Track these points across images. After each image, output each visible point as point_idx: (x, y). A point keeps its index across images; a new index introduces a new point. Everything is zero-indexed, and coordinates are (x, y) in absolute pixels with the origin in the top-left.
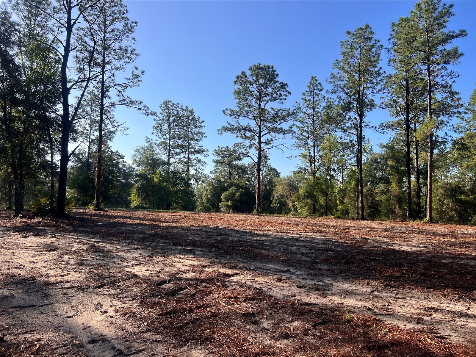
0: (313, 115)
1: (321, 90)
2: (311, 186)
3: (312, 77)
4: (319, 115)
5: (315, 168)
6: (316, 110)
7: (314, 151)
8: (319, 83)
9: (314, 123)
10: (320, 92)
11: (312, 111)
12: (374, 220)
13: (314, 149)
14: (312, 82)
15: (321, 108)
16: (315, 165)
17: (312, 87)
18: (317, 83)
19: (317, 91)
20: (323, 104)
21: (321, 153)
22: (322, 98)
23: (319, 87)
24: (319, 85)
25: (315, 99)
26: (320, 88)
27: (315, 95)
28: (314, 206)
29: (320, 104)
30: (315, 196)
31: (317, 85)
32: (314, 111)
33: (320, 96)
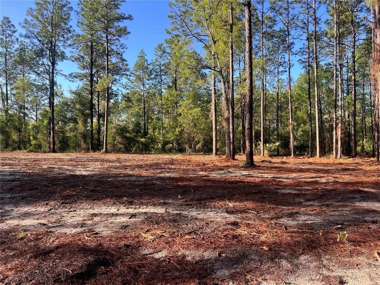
0: (6, 54)
1: (14, 32)
2: (3, 122)
3: (5, 18)
4: (12, 55)
5: (7, 105)
6: (9, 50)
7: (7, 89)
8: (12, 25)
9: (6, 62)
10: (13, 34)
11: (5, 50)
12: (63, 152)
13: (7, 87)
14: (5, 22)
15: (14, 49)
16: (7, 102)
17: (4, 26)
18: (10, 24)
19: (10, 32)
20: (17, 46)
21: (14, 92)
22: (15, 40)
23: (12, 28)
24: (12, 27)
25: (7, 39)
26: (13, 29)
27: (7, 35)
28: (6, 141)
29: (13, 45)
30: (7, 131)
31: (9, 26)
32: (6, 51)
33: (13, 38)
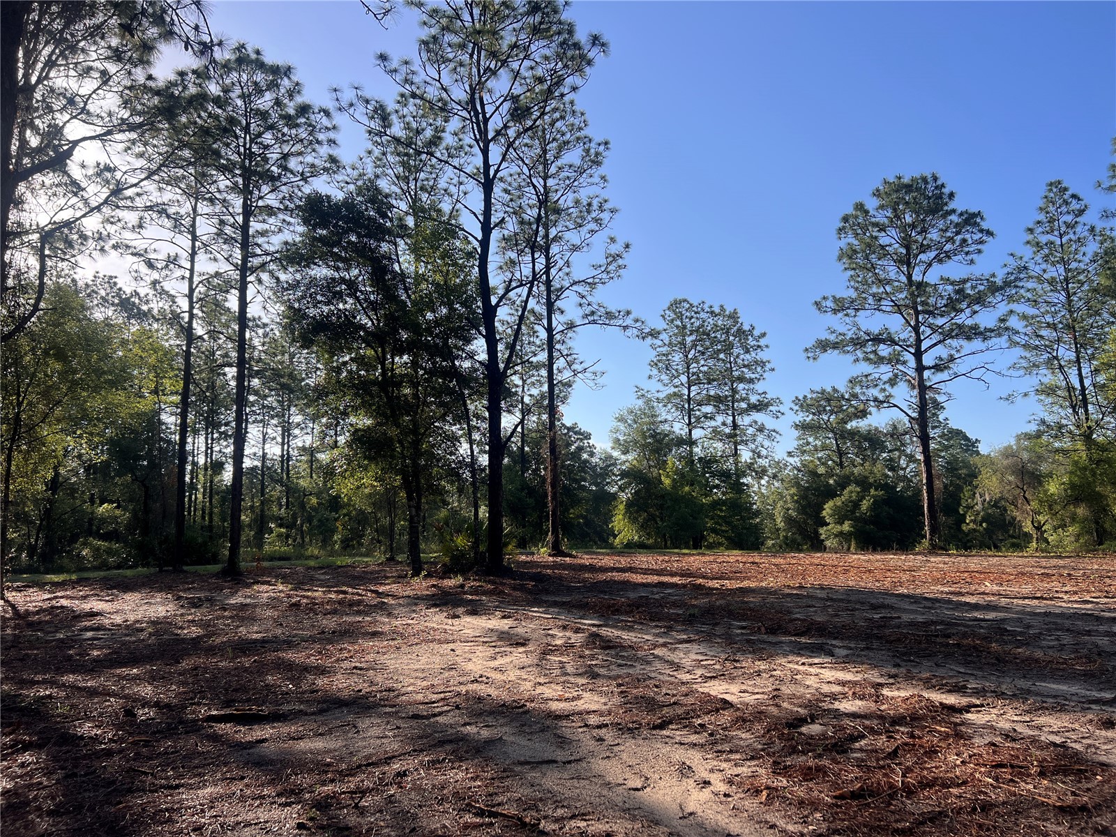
0: (1067, 280)
1: (1081, 212)
2: (1085, 469)
3: (1051, 184)
4: (1081, 277)
5: (1087, 419)
6: (1074, 265)
7: (1080, 375)
8: (1074, 196)
9: (1070, 301)
10: (1078, 219)
11: (1062, 270)
13: (1080, 369)
14: (1052, 195)
15: (1086, 260)
16: (1086, 411)
17: (1051, 208)
18: (1065, 197)
19: (1069, 218)
20: (1092, 247)
21: (1101, 379)
22: (1086, 234)
23: (1075, 205)
24: (1074, 201)
25: (1064, 240)
26: (1078, 207)
27: (1063, 229)
28: (1097, 523)
29: (1083, 249)
30: (1099, 493)
31: (1066, 203)
32: (1067, 270)
33: (1079, 229)
